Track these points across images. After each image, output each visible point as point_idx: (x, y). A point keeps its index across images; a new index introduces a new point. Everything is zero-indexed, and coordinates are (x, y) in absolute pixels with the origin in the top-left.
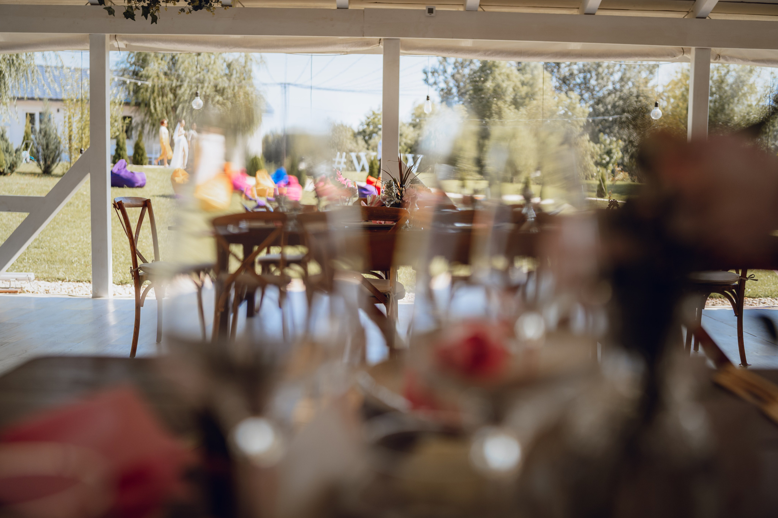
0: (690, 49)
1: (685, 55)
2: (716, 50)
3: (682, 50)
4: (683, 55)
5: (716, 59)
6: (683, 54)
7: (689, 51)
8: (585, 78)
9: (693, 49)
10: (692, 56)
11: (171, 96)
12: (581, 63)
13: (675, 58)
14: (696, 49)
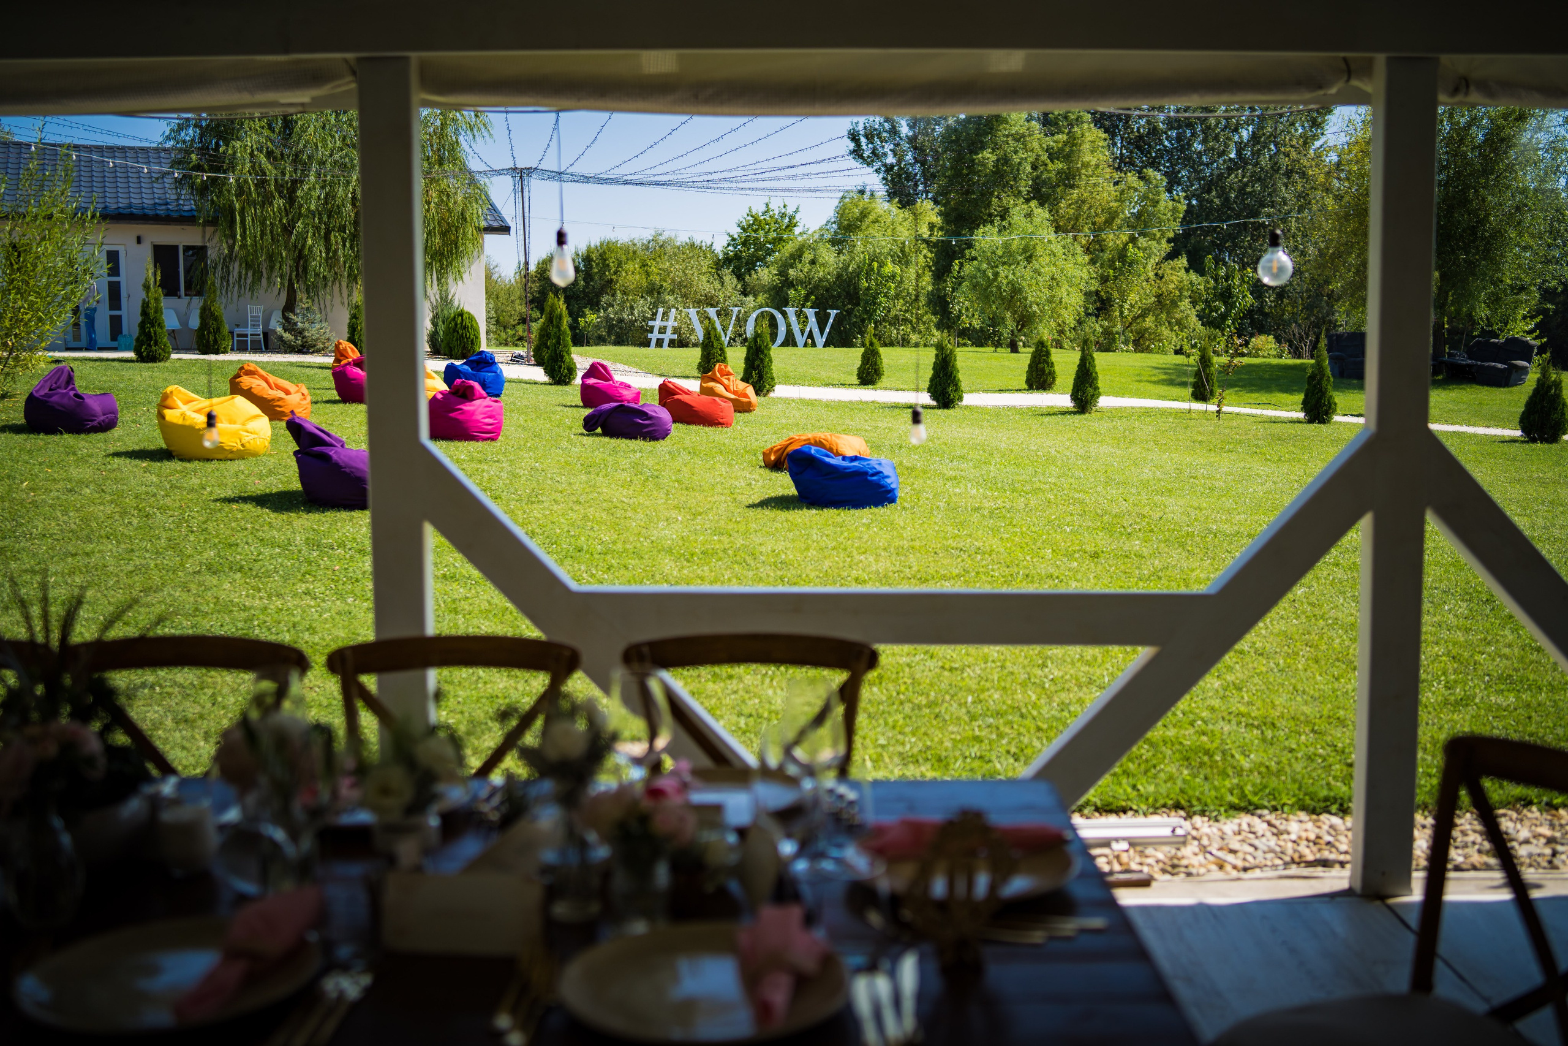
0: (1370, 62)
1: (1355, 83)
2: (1454, 63)
3: (1343, 66)
4: (1348, 80)
5: (1455, 91)
6: (1345, 78)
7: (1366, 70)
8: (1179, 138)
9: (1380, 59)
10: (1375, 85)
11: (279, 202)
12: (1172, 107)
13: (1321, 92)
14: (1390, 61)
